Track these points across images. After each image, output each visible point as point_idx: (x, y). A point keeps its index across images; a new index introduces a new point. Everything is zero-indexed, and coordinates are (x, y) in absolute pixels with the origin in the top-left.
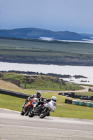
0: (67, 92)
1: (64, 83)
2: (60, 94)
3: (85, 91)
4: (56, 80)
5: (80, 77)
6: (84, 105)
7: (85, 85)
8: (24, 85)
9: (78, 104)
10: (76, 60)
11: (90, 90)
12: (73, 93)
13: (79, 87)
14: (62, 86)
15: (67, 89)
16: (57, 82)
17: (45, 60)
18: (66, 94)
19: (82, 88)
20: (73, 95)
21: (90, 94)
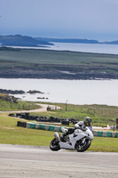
0: (19, 112)
1: (15, 101)
2: (10, 115)
3: (43, 110)
4: (5, 98)
5: (35, 92)
6: (41, 128)
7: (43, 103)
9: (33, 127)
10: (31, 72)
11: (48, 109)
12: (27, 114)
13: (34, 105)
14: (14, 105)
15: (19, 109)
16: (7, 99)
18: (18, 115)
19: (39, 107)
20: (27, 116)
21: (49, 115)
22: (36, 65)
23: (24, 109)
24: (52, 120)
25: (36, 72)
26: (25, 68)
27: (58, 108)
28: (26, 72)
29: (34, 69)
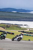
0: (21, 31)
2: (19, 31)
4: (18, 27)
5: (26, 25)
6: (27, 35)
7: (28, 28)
8: (6, 28)
9: (25, 35)
10: (25, 19)
11: (29, 30)
12: (23, 31)
13: (26, 29)
14: (20, 28)
15: (21, 30)
17: (14, 19)
19: (27, 29)
20: (23, 32)
21: (30, 32)
22: (26, 17)
23: (23, 30)
24: (30, 33)
25: (26, 20)
26: (23, 18)
27: (32, 30)
28: (23, 19)
29: (26, 19)
